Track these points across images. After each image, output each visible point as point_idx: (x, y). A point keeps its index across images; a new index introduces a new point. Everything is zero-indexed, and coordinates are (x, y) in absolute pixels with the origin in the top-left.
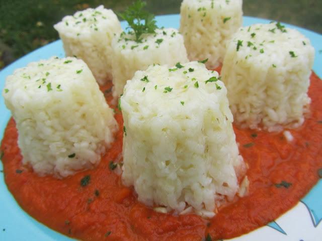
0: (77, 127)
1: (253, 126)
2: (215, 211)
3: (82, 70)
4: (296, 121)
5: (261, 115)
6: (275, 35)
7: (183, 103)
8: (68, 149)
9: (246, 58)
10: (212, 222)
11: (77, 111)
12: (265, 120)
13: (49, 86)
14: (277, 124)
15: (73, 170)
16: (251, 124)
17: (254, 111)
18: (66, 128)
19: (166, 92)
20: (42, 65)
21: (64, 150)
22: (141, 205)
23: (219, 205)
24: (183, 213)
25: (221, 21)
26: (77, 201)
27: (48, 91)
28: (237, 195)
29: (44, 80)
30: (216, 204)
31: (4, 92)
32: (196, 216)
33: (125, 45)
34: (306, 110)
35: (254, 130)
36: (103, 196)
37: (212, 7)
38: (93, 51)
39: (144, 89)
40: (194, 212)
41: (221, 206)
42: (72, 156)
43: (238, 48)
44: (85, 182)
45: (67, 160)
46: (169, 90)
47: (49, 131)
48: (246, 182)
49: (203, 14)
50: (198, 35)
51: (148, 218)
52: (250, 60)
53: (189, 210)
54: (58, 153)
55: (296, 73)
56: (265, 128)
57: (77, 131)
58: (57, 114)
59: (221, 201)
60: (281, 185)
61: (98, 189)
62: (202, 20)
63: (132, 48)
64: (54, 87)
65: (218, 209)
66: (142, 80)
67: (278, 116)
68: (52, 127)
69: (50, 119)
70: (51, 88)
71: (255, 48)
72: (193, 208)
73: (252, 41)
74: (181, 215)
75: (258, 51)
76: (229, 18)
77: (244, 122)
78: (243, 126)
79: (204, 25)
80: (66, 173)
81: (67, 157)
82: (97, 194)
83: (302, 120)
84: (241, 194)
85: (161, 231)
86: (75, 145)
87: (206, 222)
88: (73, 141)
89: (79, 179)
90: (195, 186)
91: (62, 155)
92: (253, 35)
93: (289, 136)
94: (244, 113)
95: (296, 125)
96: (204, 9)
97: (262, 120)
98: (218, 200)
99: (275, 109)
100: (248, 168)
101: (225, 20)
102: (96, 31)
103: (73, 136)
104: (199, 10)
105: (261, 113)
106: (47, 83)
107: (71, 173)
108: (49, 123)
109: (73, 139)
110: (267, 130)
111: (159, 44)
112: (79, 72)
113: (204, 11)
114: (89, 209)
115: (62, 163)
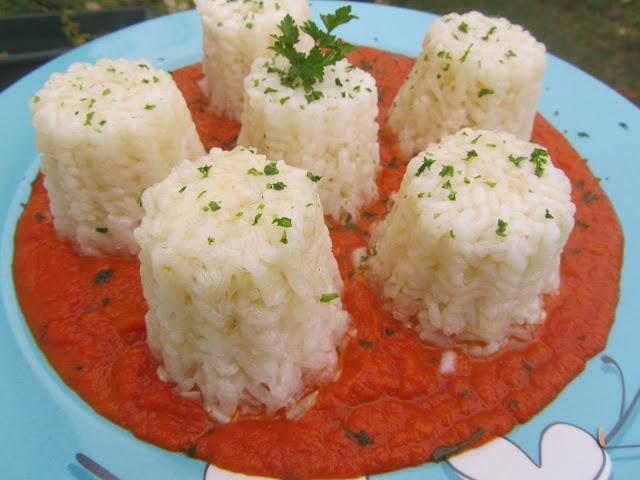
0: (120, 191)
1: (399, 315)
2: (233, 417)
3: (154, 106)
4: (483, 344)
5: (417, 303)
6: (516, 171)
7: (211, 241)
8: (98, 219)
9: (420, 196)
10: (218, 429)
11: (126, 167)
12: (421, 316)
13: (90, 116)
14: (440, 332)
15: (100, 249)
16: (396, 310)
17: (406, 291)
18: (102, 187)
19: (206, 210)
20: (113, 70)
21: (92, 218)
22: (145, 350)
23: (245, 410)
24: (186, 394)
25: (476, 91)
26: (74, 300)
27: (85, 124)
28: (282, 411)
29: (93, 101)
30: (239, 408)
31: (32, 100)
32: (201, 407)
33: (260, 82)
34: (519, 332)
35: (398, 323)
36: (108, 310)
37: (463, 59)
38: (236, 61)
39: (184, 188)
40: (202, 402)
41: (248, 415)
42: (103, 230)
43: (421, 170)
44: (103, 277)
45: (93, 234)
46: (215, 207)
47: (72, 183)
48: (311, 401)
49: (445, 66)
50: (426, 100)
51: (139, 376)
52: (423, 203)
53: (194, 394)
54: (81, 218)
55: (498, 264)
56: (417, 328)
57: (120, 198)
58: (89, 163)
59: (252, 406)
60: (356, 435)
61: (111, 297)
62: (439, 77)
63: (269, 90)
64: (96, 120)
65: (240, 415)
66: (200, 169)
67: (441, 319)
68: (79, 179)
69: (77, 166)
70: (92, 122)
71: (448, 185)
72: (202, 395)
73: (459, 166)
74: (180, 396)
75: (448, 192)
76: (492, 92)
77: (390, 300)
78: (386, 307)
79: (442, 87)
80: (89, 251)
81: (94, 231)
82: (106, 302)
83: (494, 347)
84: (289, 415)
85: (142, 401)
86: (110, 217)
87: (210, 426)
88: (108, 210)
89: (99, 270)
90: (207, 368)
91: (89, 223)
92: (472, 154)
93: (448, 364)
94: (394, 284)
95: (477, 350)
96: (448, 57)
97: (418, 311)
98: (248, 404)
99: (442, 306)
100: (335, 380)
101: (484, 92)
102: (248, 29)
103: (110, 201)
104: (440, 54)
105: (419, 299)
106: (91, 111)
107: (96, 253)
108: (74, 171)
109: (108, 207)
110: (419, 333)
111: (309, 101)
112: (148, 107)
113: (449, 61)
114: (80, 319)
115: (85, 234)
